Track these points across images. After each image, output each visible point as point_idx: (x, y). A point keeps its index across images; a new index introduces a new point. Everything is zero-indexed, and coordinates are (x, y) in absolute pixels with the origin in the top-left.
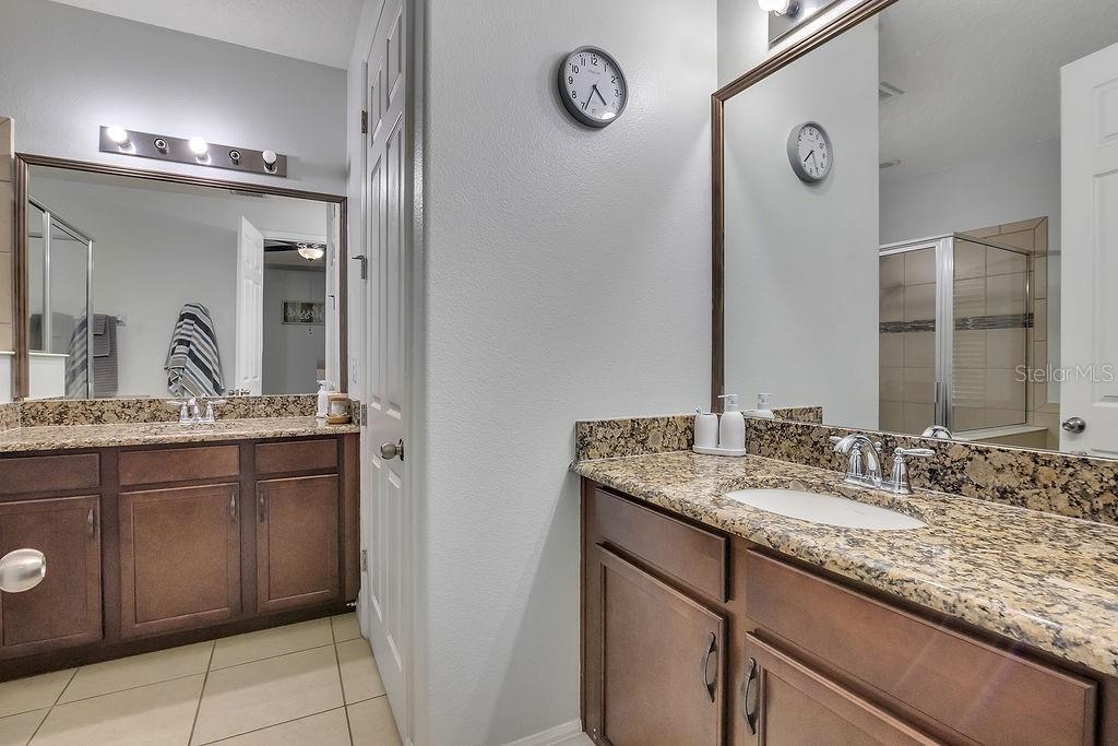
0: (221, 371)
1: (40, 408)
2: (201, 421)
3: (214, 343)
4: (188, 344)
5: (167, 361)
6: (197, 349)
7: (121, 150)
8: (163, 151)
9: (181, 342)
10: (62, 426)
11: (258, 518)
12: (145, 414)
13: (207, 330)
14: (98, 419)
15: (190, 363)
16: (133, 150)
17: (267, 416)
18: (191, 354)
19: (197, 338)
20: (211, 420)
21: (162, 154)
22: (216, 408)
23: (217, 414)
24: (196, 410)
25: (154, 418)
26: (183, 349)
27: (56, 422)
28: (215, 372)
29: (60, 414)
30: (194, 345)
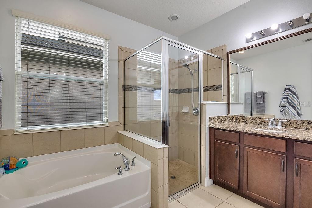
0: (300, 108)
1: (232, 117)
2: (276, 127)
3: (298, 97)
4: (287, 98)
5: (280, 105)
6: (291, 100)
7: (251, 40)
8: (263, 35)
9: (284, 98)
10: (237, 123)
11: (295, 174)
12: (258, 122)
13: (295, 94)
14: (245, 122)
15: (288, 105)
16: (255, 38)
17: (307, 129)
18: (288, 102)
19: (291, 96)
20: (280, 127)
21: (264, 35)
22: (282, 123)
23: (284, 125)
24: (274, 123)
25: (261, 124)
26: (285, 100)
27: (236, 122)
28: (298, 108)
29: (236, 119)
30: (289, 99)
